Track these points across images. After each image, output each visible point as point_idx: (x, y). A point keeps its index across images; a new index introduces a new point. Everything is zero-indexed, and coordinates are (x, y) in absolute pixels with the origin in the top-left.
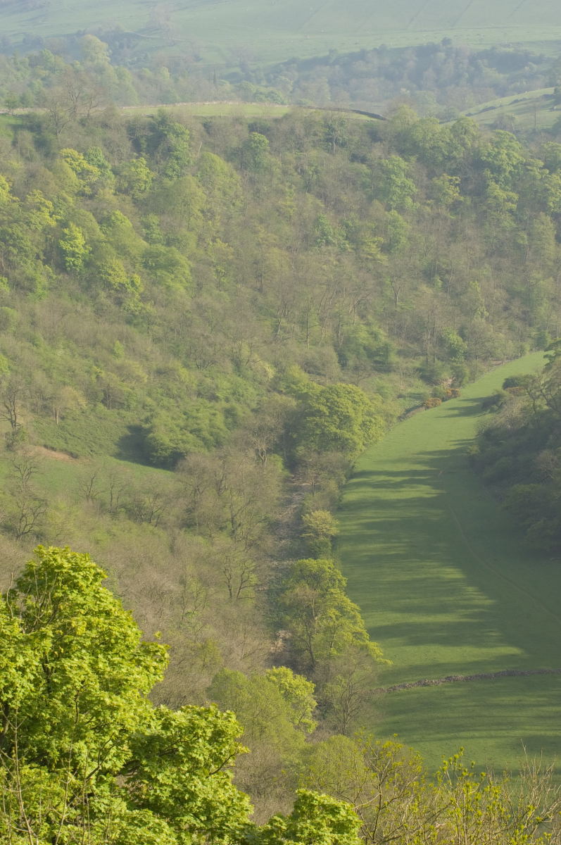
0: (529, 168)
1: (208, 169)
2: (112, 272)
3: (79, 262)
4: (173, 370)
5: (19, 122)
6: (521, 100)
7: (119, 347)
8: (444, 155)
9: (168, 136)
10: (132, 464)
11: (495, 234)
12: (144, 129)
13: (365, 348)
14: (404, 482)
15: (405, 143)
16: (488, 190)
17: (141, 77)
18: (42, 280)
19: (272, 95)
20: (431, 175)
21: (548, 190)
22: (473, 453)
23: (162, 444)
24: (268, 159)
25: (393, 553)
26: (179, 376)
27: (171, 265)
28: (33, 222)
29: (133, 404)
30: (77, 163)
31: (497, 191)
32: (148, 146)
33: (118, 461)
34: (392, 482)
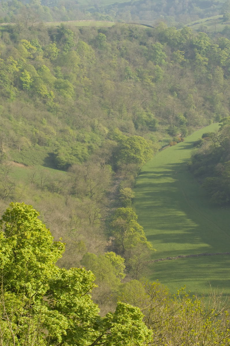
0: (213, 47)
1: (81, 48)
2: (42, 90)
3: (28, 86)
4: (67, 130)
5: (4, 29)
6: (210, 20)
7: (45, 121)
8: (178, 42)
9: (65, 34)
10: (50, 169)
11: (199, 75)
12: (55, 31)
13: (145, 121)
14: (161, 176)
15: (162, 38)
16: (196, 57)
17: (53, 10)
18: (13, 93)
19: (108, 17)
20: (173, 50)
21: (221, 57)
22: (190, 164)
23: (62, 161)
24: (106, 44)
25: (157, 205)
26: (69, 133)
27: (66, 87)
28: (9, 69)
29: (50, 144)
30: (27, 45)
31: (200, 57)
32: (57, 38)
33: (44, 167)
34: (157, 176)
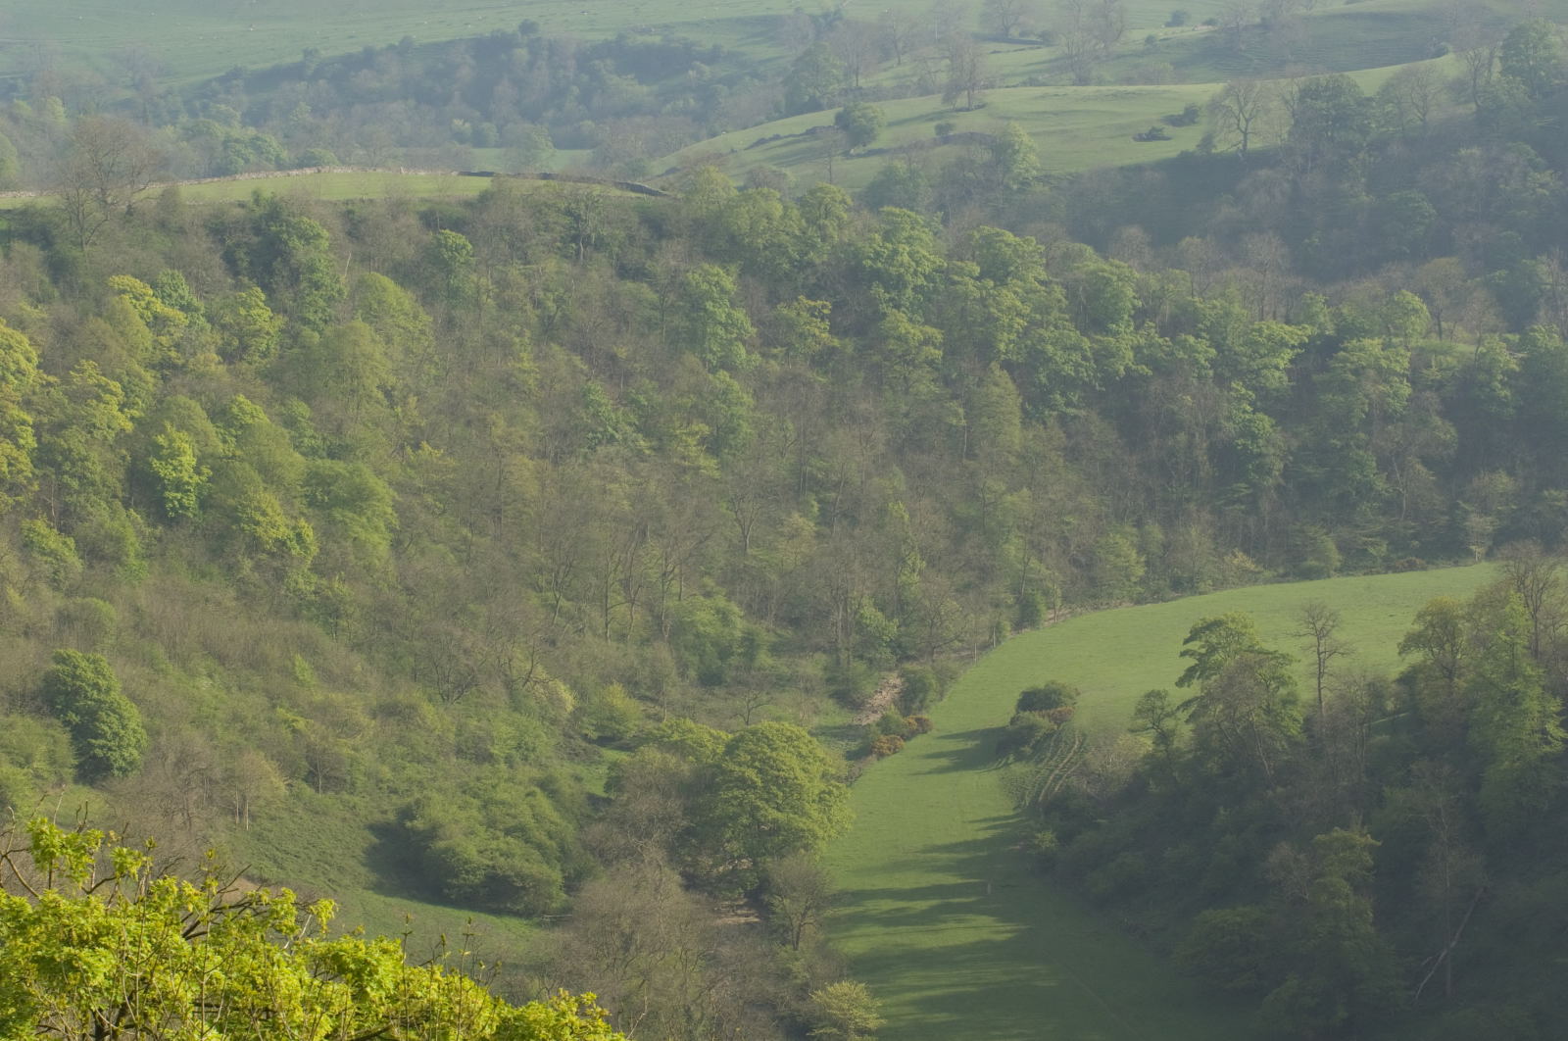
0: (956, 278)
1: (377, 306)
2: (261, 519)
3: (191, 501)
4: (413, 707)
6: (771, 139)
9: (291, 244)
10: (410, 903)
12: (241, 230)
13: (711, 642)
15: (716, 240)
16: (885, 324)
22: (1048, 846)
23: (466, 863)
24: (475, 281)
27: (358, 498)
30: (143, 303)
31: (905, 325)
32: (251, 263)
34: (914, 912)
